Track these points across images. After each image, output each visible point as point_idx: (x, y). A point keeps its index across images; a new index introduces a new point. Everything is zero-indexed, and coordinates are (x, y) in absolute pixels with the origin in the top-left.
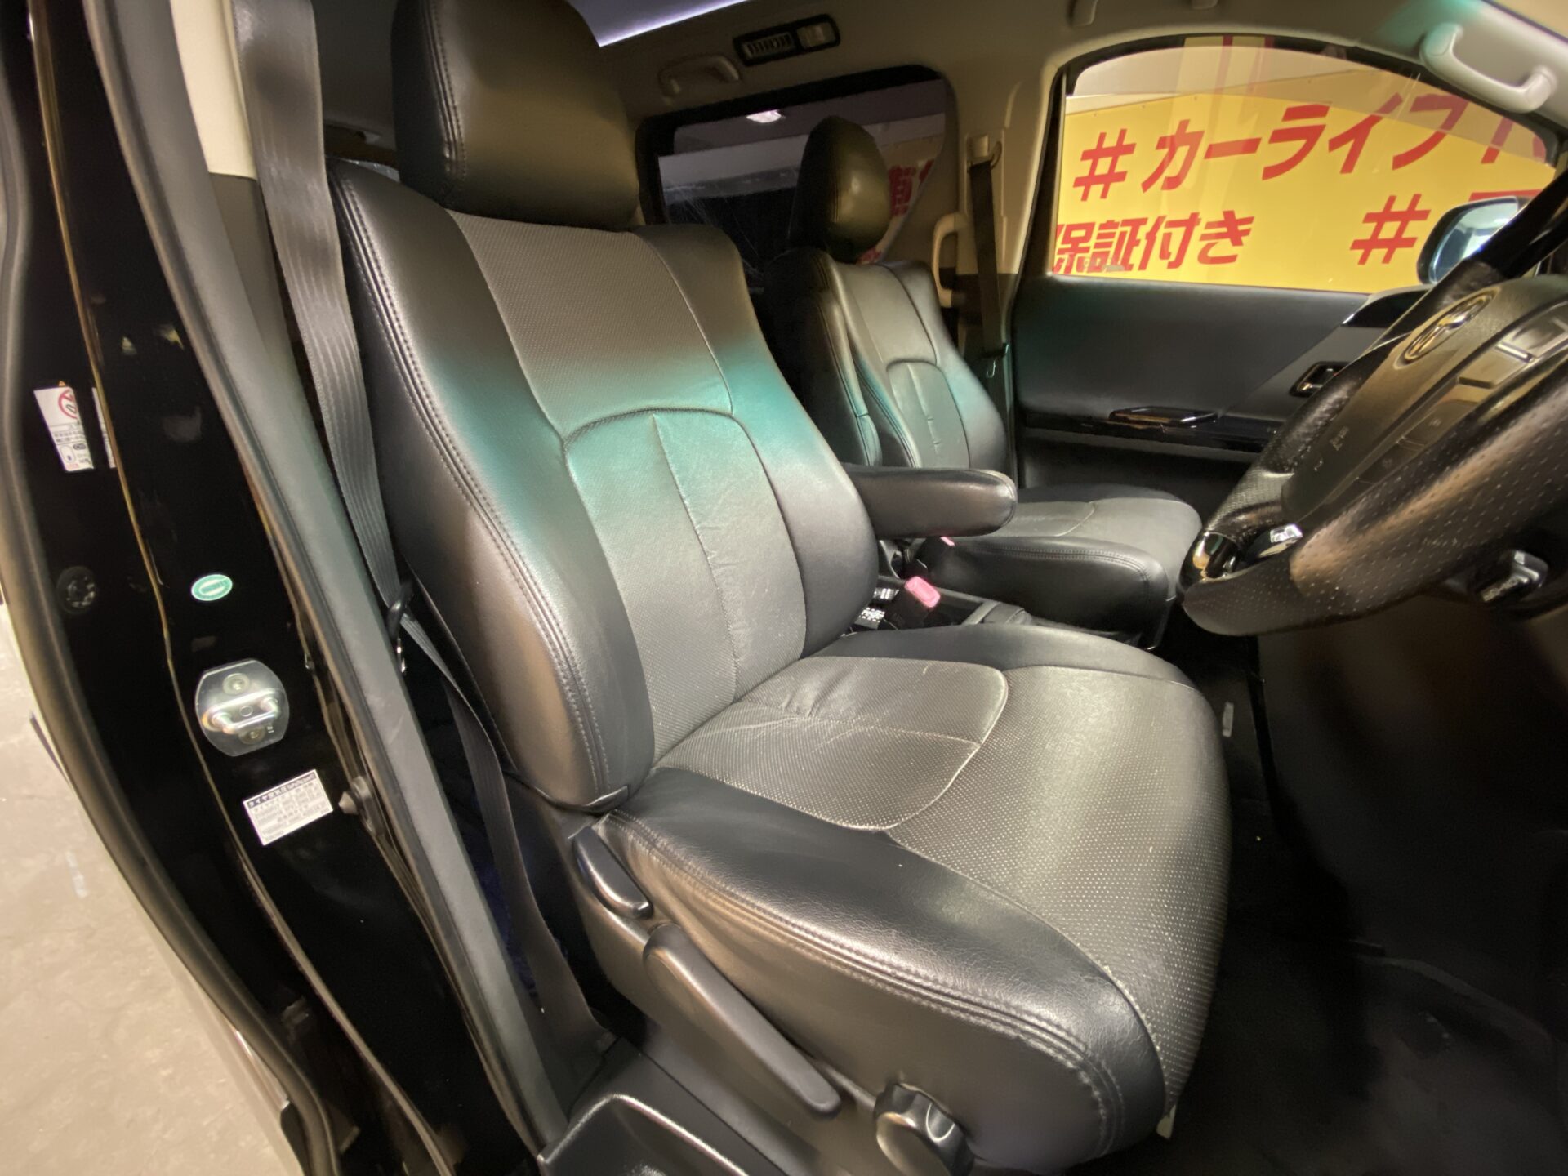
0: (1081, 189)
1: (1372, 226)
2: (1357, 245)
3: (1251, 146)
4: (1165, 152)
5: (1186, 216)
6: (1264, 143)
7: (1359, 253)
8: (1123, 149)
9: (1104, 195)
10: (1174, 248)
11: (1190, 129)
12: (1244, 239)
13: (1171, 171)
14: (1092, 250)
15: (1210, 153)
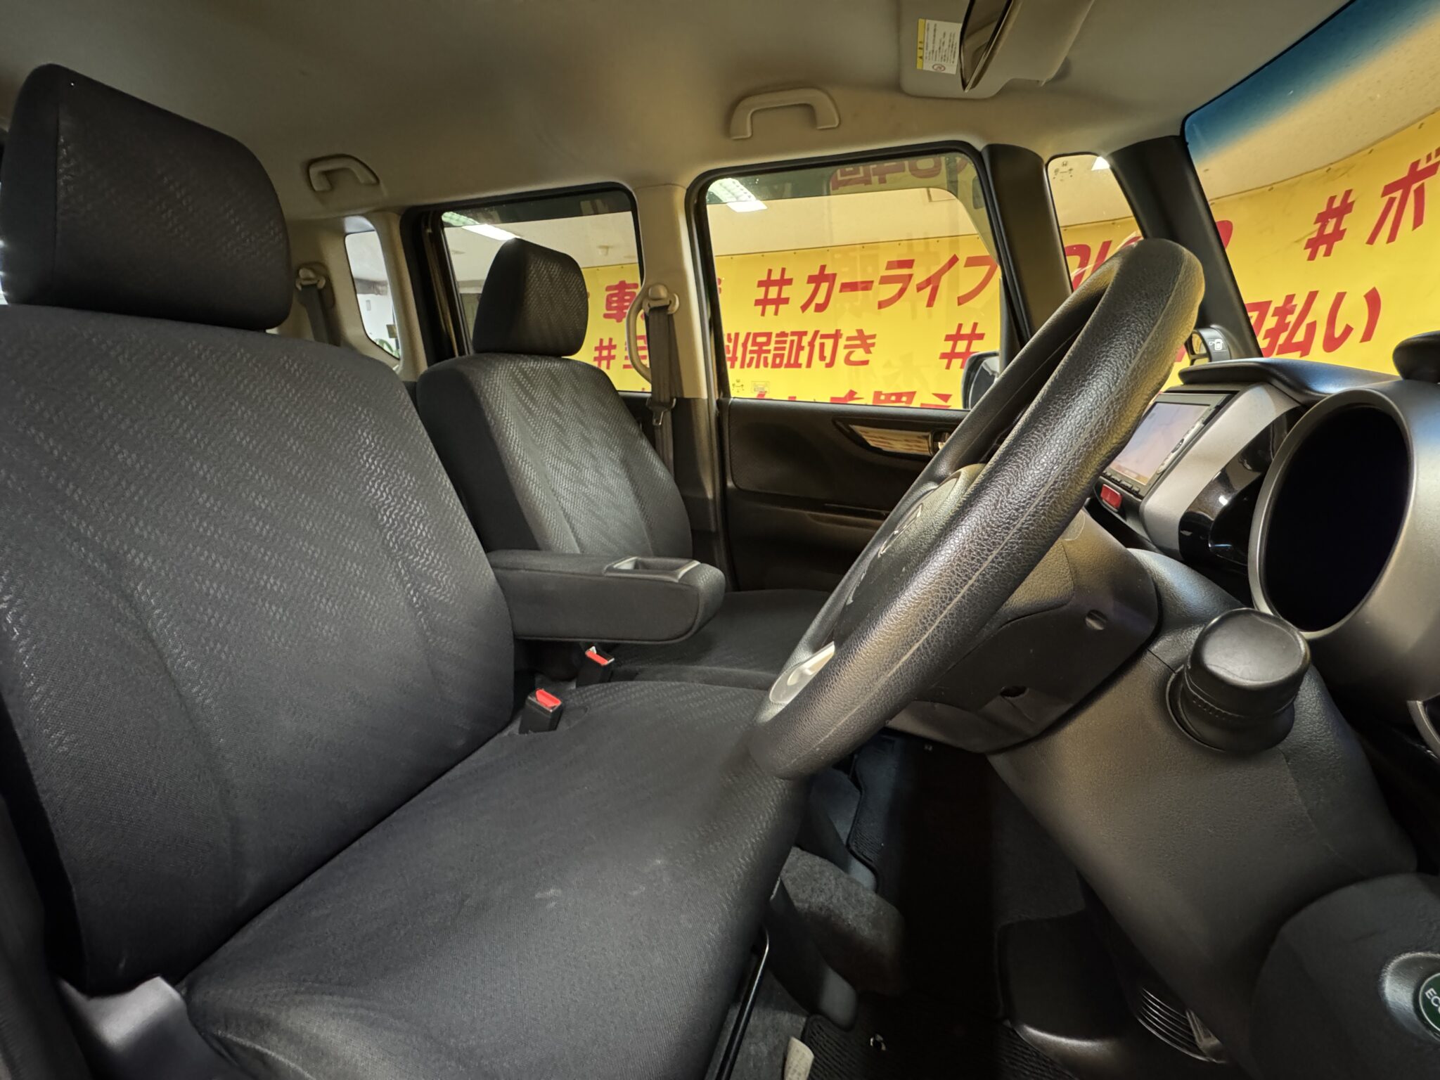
0: (760, 308)
1: (950, 343)
2: (944, 356)
3: (867, 286)
4: (812, 286)
5: (833, 332)
6: (876, 284)
7: (945, 361)
8: (784, 282)
9: (776, 313)
10: (828, 353)
11: (827, 271)
12: (872, 349)
13: (820, 299)
14: (773, 352)
15: (841, 291)
